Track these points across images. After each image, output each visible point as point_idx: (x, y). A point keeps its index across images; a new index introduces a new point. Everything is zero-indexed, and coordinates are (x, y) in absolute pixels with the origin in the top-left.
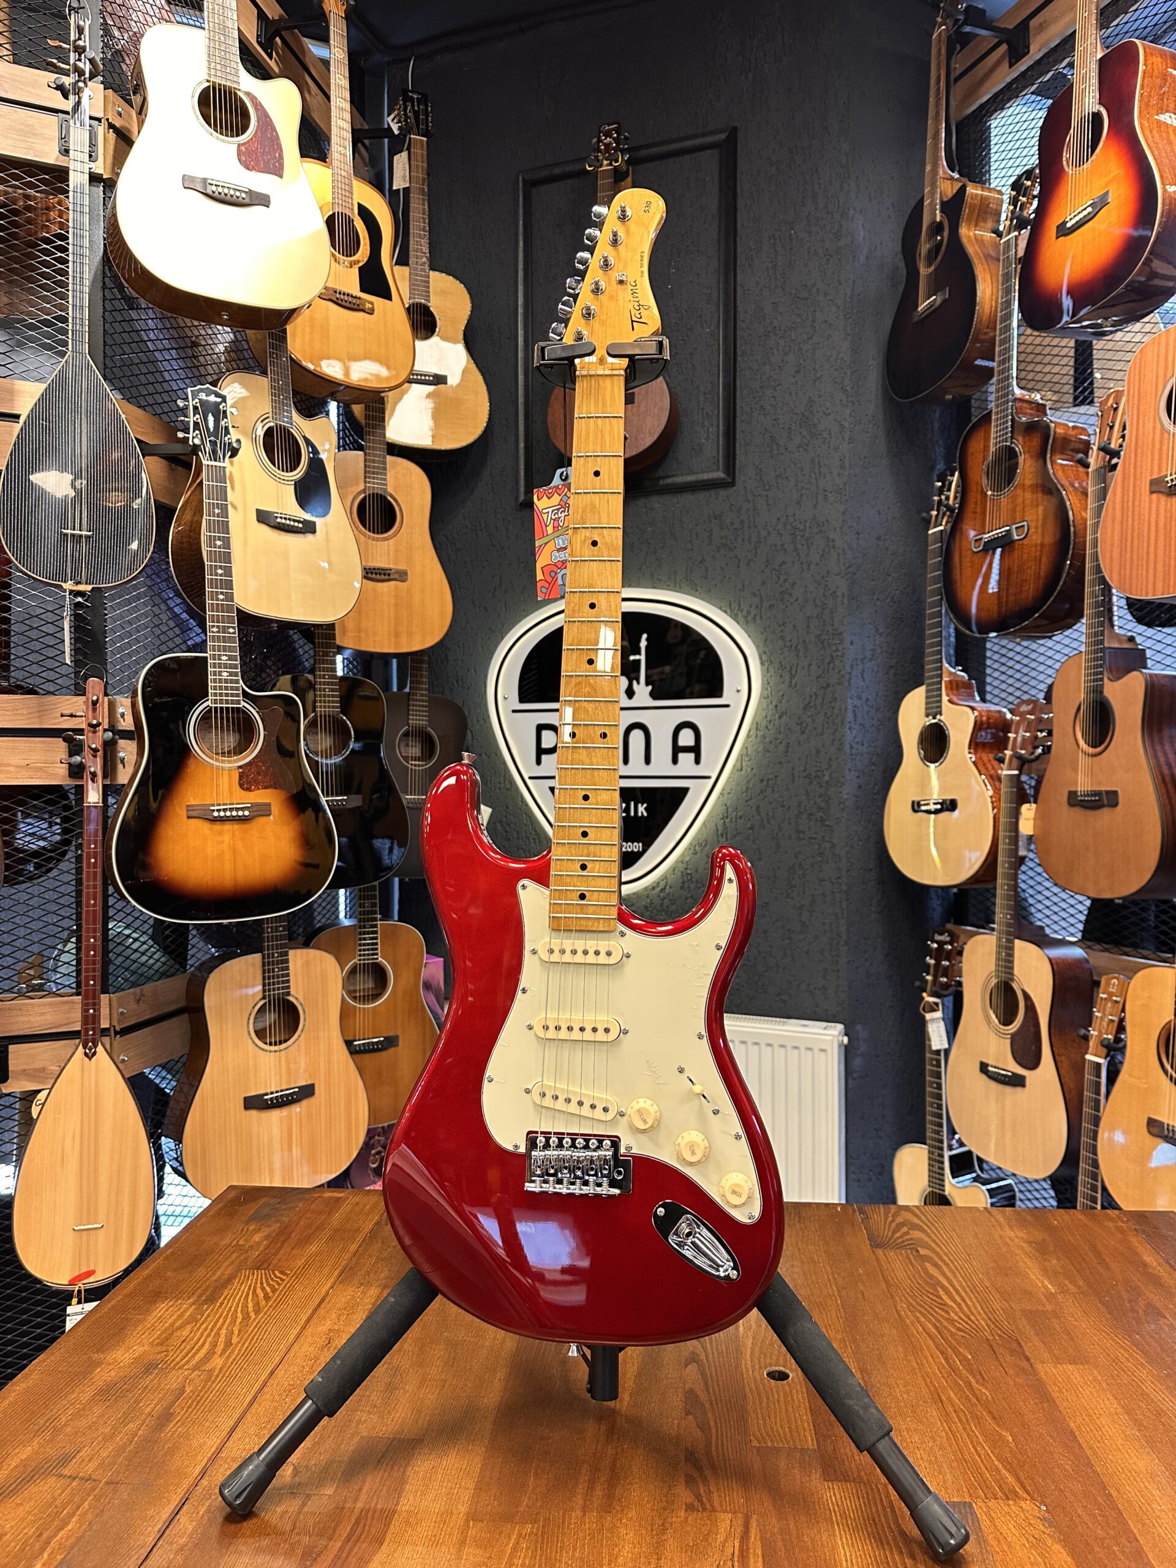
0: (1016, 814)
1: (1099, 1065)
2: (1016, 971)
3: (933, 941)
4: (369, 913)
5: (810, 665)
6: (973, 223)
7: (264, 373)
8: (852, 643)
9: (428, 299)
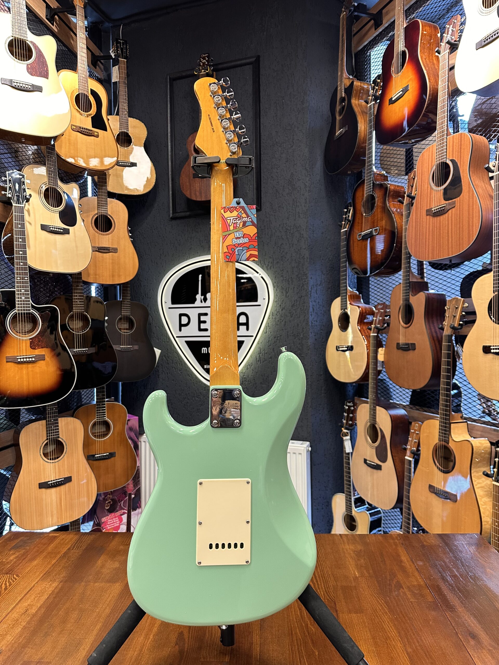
0: (376, 352)
1: (410, 461)
2: (377, 420)
3: (346, 406)
4: (101, 399)
5: (294, 288)
6: (357, 97)
7: (44, 165)
8: (311, 278)
9: (128, 129)
